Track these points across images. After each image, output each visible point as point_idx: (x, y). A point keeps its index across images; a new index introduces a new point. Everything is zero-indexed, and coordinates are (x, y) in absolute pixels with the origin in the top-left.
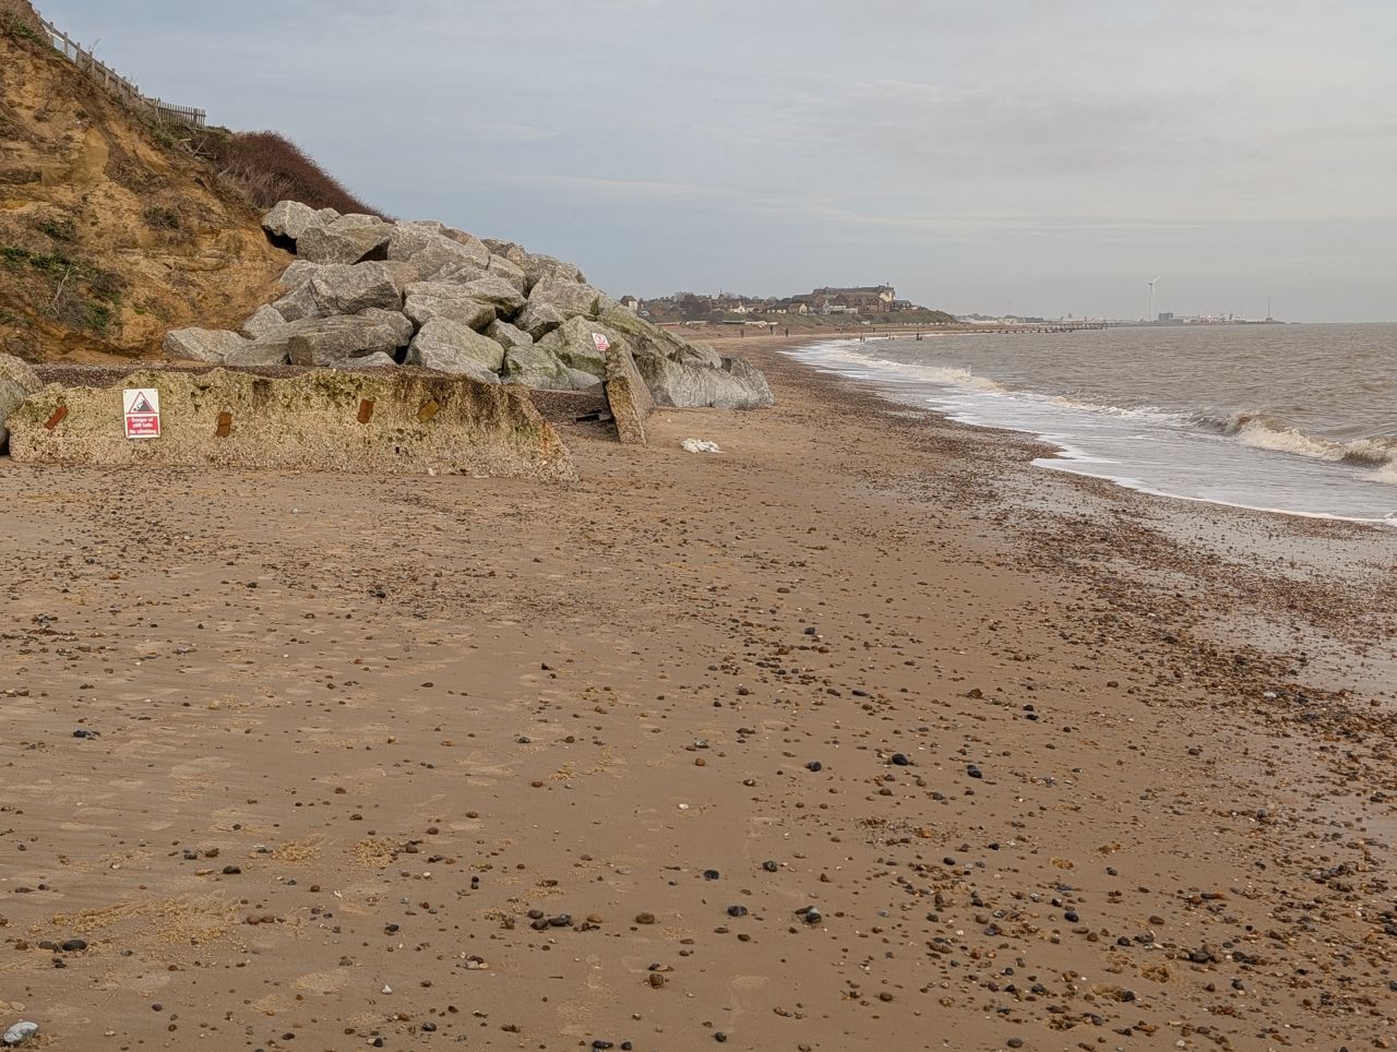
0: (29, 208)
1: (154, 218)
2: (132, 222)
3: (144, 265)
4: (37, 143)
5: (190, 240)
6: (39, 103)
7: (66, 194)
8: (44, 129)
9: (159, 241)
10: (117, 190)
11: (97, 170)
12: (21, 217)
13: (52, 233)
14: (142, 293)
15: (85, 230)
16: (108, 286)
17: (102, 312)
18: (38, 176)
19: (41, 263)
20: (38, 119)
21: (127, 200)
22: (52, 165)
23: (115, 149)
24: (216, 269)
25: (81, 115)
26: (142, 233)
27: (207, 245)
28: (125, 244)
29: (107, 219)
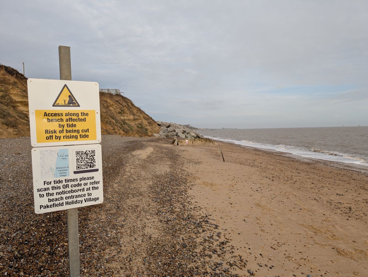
0: (138, 122)
1: (148, 123)
2: (147, 123)
3: (149, 128)
4: (137, 116)
5: (152, 125)
6: (136, 112)
7: (140, 121)
8: (137, 114)
9: (150, 125)
10: (145, 120)
11: (142, 118)
12: (137, 123)
13: (140, 124)
14: (149, 130)
15: (143, 124)
16: (146, 130)
17: (147, 132)
18: (138, 119)
19: (140, 128)
20: (136, 113)
21: (146, 121)
22: (139, 118)
23: (143, 116)
24: (155, 128)
25: (140, 113)
26: (148, 124)
27: (154, 126)
28: (147, 126)
29: (145, 123)
